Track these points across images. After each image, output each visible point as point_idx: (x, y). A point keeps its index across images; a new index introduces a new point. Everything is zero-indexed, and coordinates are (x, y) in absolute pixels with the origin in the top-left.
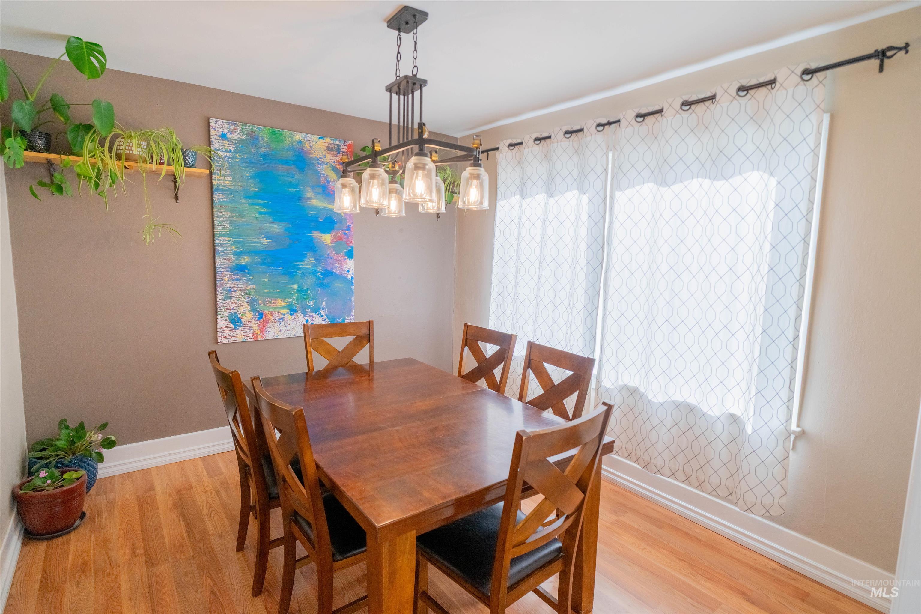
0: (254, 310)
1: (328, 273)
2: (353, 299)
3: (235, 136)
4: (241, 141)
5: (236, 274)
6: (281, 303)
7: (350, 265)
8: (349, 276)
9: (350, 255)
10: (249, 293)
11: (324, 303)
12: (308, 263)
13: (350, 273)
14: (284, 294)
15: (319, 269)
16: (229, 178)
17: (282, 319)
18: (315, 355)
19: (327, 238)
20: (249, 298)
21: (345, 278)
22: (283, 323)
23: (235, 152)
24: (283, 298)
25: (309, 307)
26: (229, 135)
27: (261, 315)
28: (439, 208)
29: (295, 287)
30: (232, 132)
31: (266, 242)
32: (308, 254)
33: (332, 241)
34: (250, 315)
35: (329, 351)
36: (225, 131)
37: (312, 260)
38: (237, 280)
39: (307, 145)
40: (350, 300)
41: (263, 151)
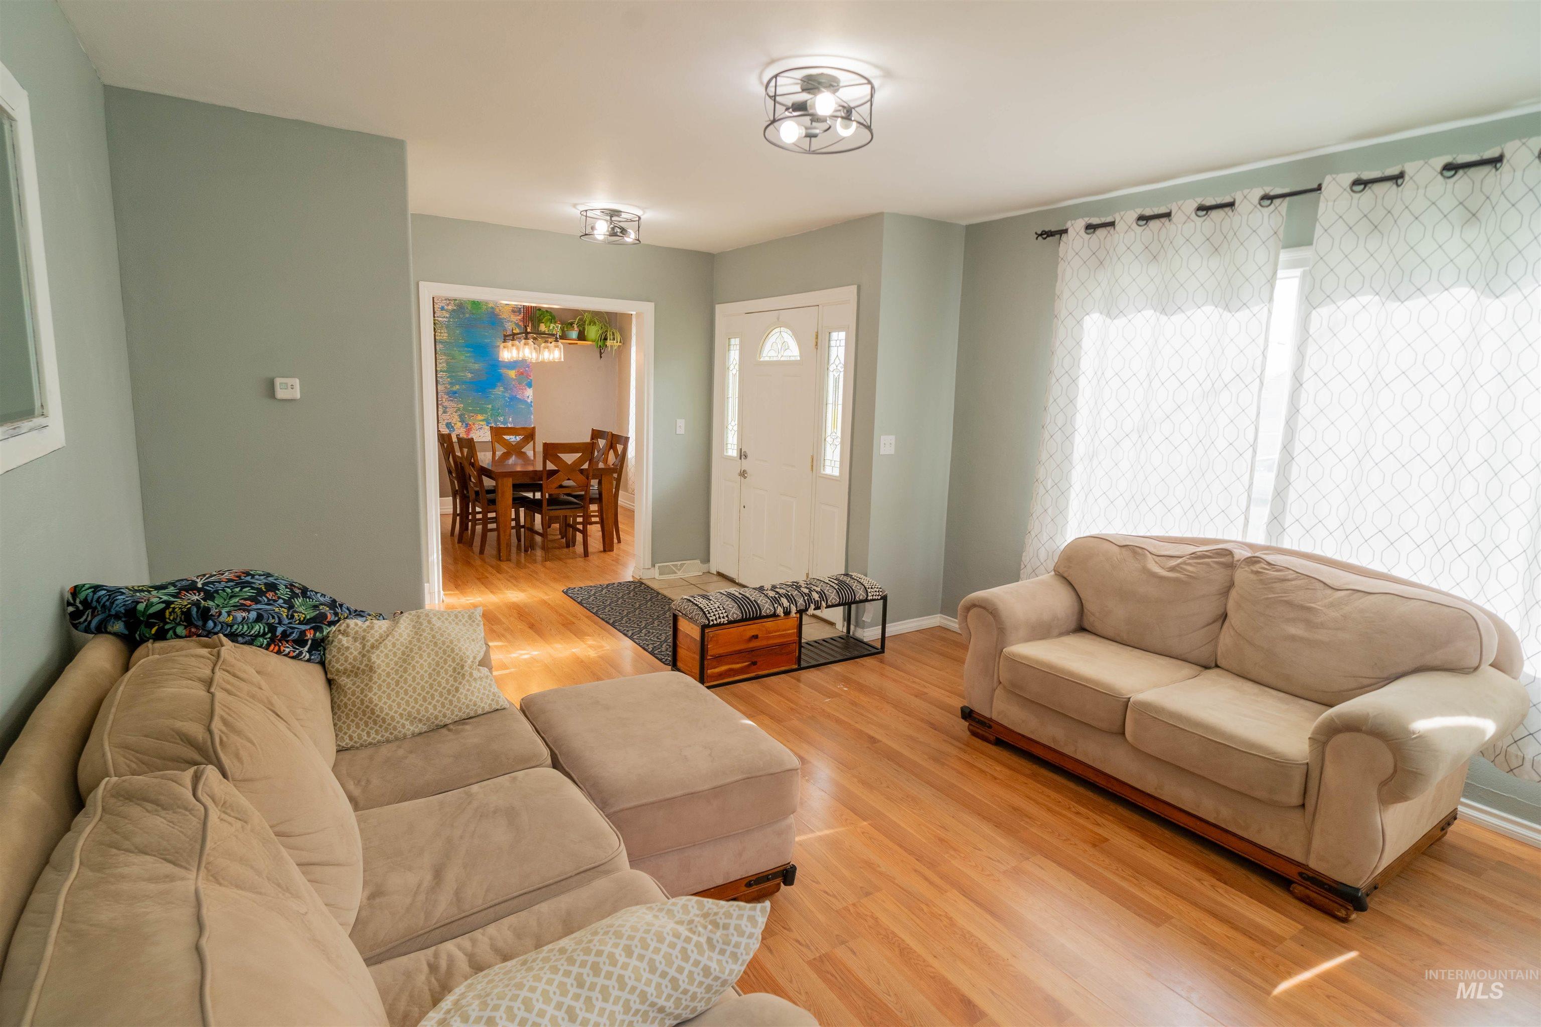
0: (462, 421)
1: (513, 398)
2: (532, 417)
3: (450, 307)
4: (453, 310)
5: (450, 397)
6: (480, 417)
7: (529, 393)
8: (529, 401)
9: (530, 385)
10: (459, 409)
11: (510, 419)
12: (499, 390)
13: (530, 398)
14: (482, 411)
15: (507, 395)
16: (446, 335)
17: (481, 428)
18: (497, 445)
19: (512, 374)
20: (459, 413)
21: (526, 401)
22: (482, 431)
23: (450, 317)
24: (481, 414)
25: (500, 421)
26: (446, 307)
27: (467, 425)
28: (560, 358)
29: (490, 406)
30: (448, 305)
31: (470, 375)
32: (499, 384)
33: (516, 376)
34: (460, 424)
35: (507, 444)
36: (443, 305)
37: (502, 389)
38: (451, 400)
39: (497, 310)
40: (530, 418)
41: (467, 316)
